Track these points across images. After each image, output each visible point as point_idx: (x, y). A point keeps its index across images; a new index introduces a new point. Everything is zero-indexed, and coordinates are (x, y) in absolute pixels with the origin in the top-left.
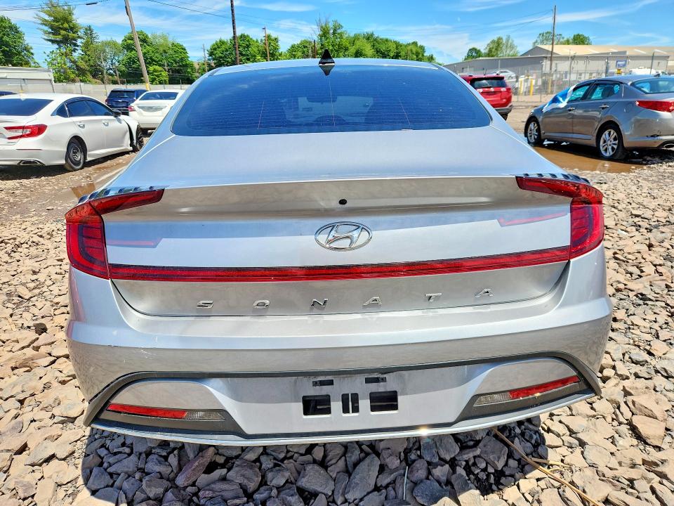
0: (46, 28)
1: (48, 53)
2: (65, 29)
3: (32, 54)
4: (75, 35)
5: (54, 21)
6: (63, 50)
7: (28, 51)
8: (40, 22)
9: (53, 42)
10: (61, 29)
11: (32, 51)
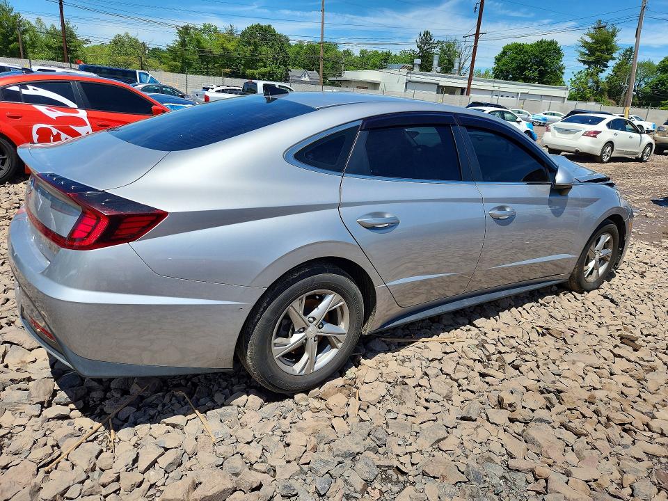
0: (584, 50)
1: (576, 72)
2: (602, 51)
3: (563, 73)
4: (609, 56)
5: (594, 43)
6: (591, 70)
7: (560, 70)
8: (581, 44)
9: (585, 62)
10: (598, 51)
11: (564, 71)
